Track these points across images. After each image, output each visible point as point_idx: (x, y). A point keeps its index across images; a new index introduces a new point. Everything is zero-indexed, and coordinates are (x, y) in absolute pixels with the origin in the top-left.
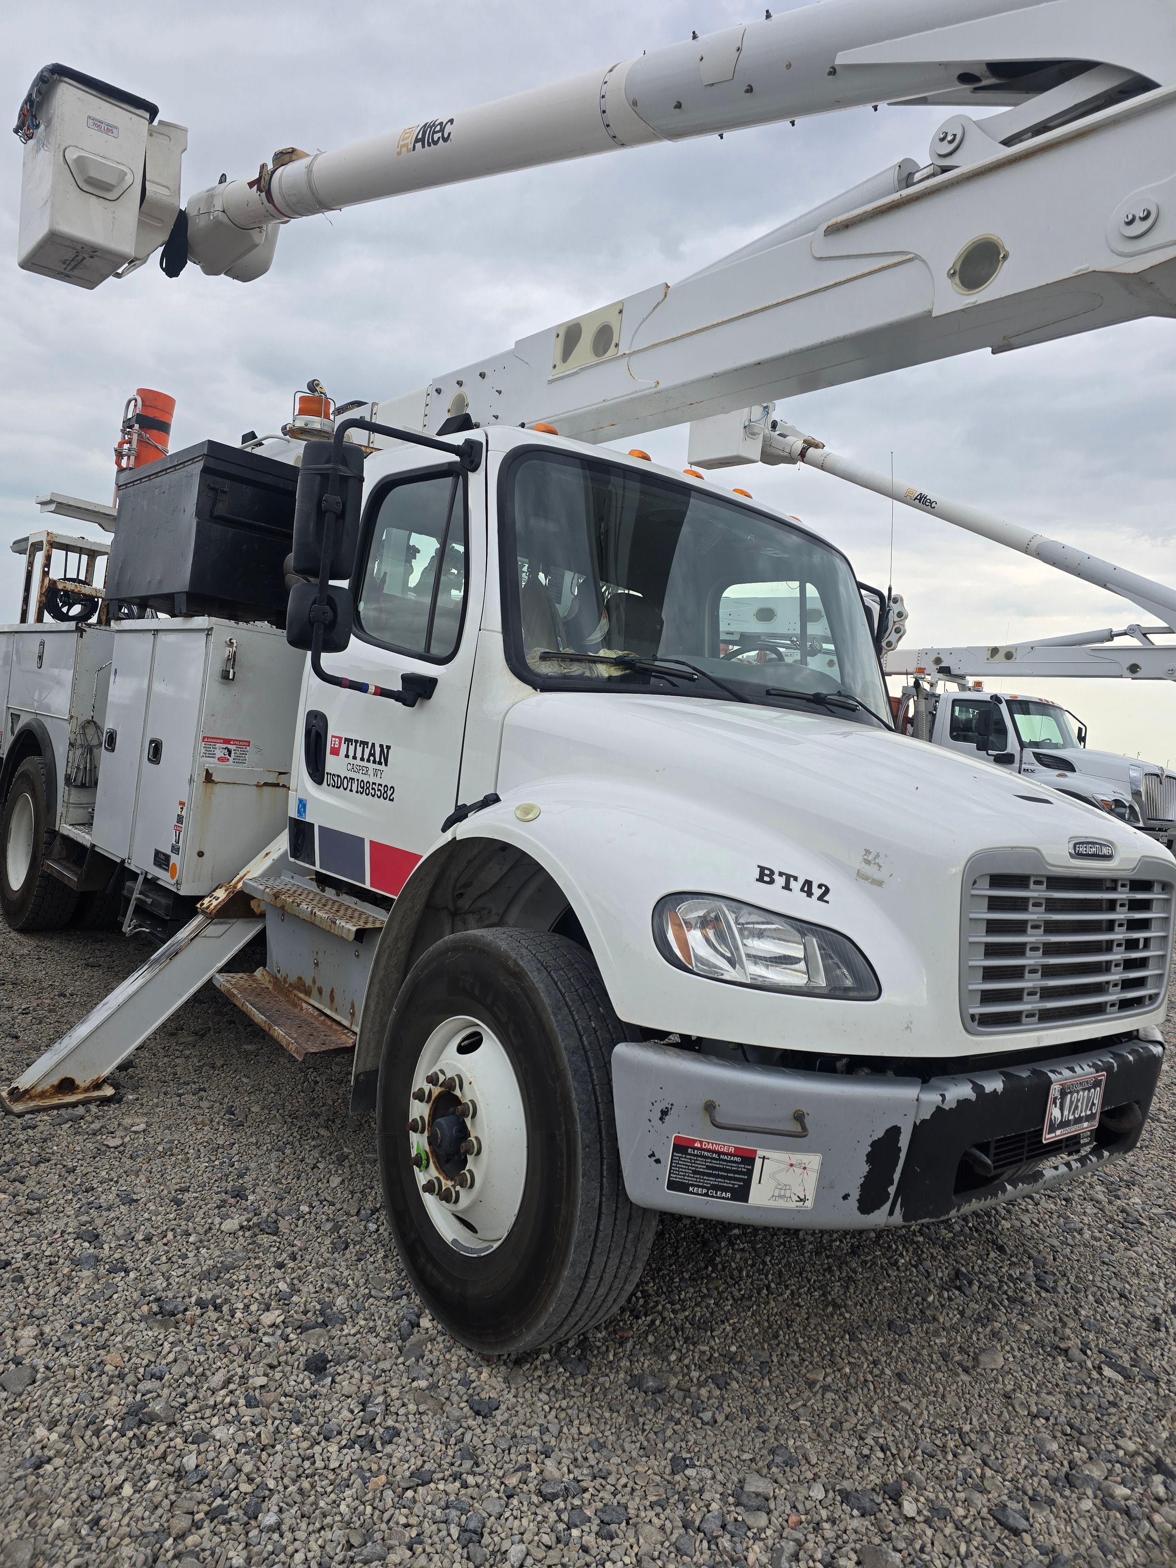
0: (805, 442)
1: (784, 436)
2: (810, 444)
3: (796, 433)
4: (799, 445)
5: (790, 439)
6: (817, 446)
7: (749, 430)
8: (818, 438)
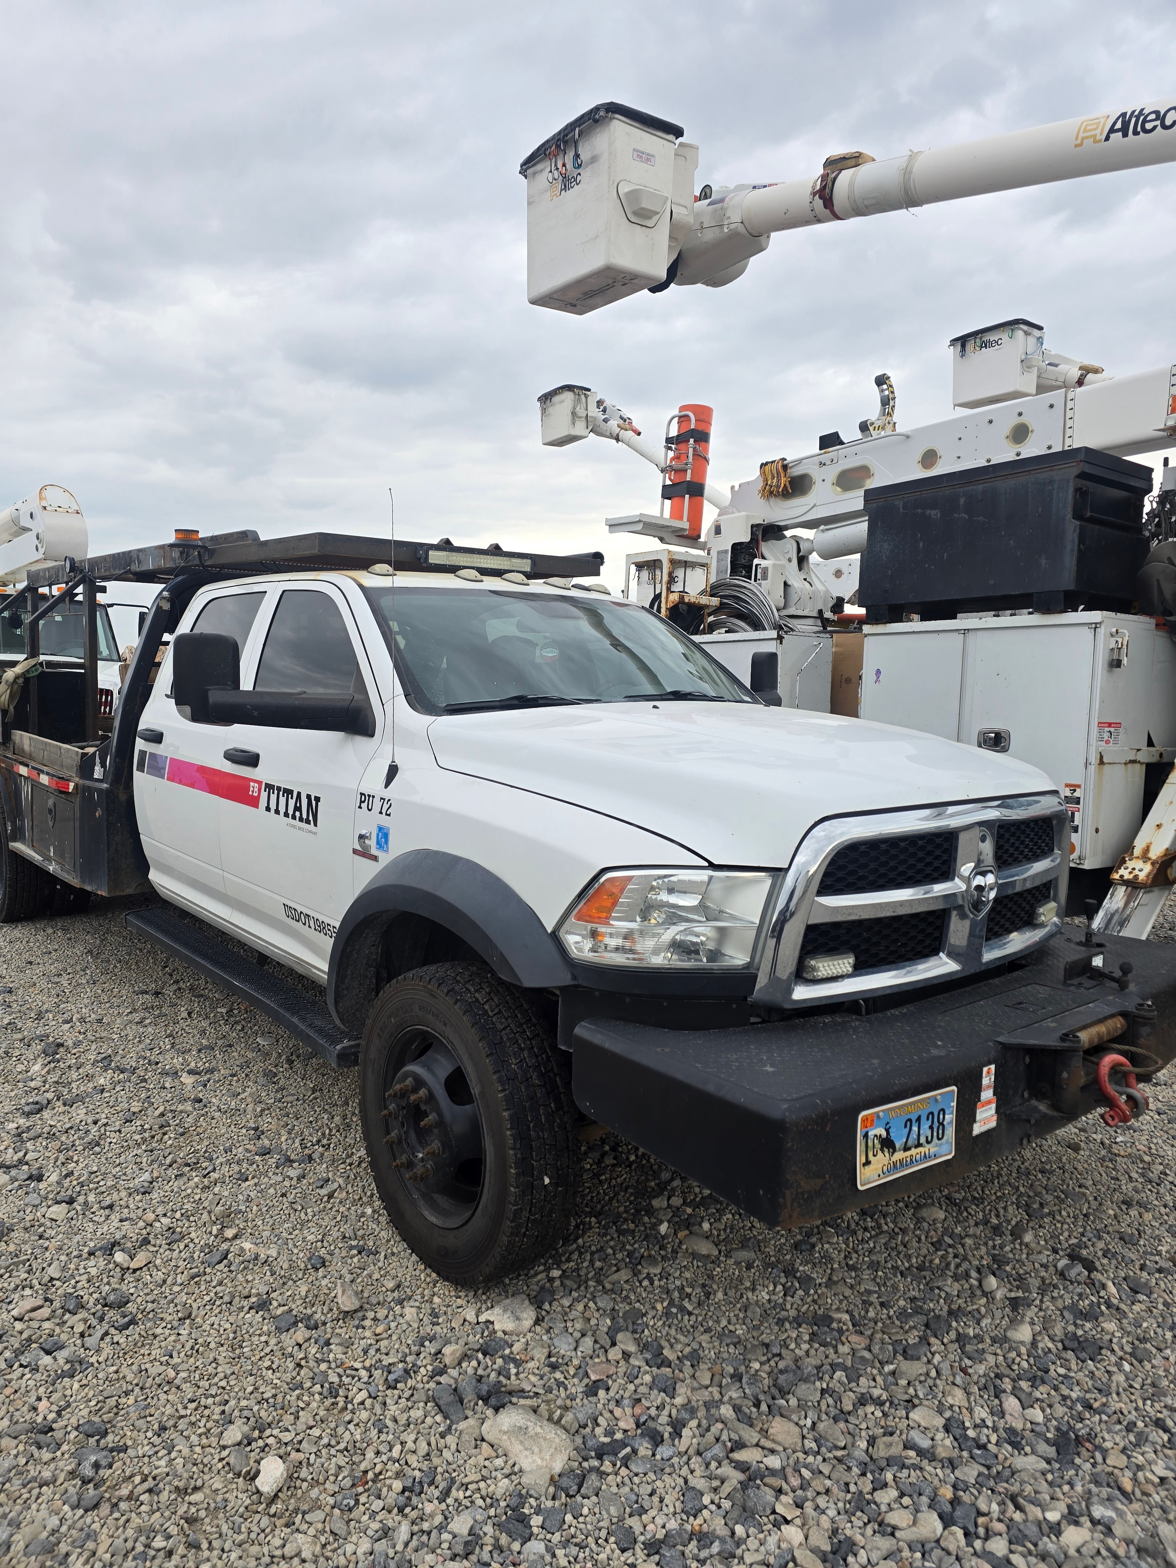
0: (1081, 368)
1: (1056, 365)
2: (1087, 370)
3: (1068, 361)
4: (1076, 374)
5: (1062, 367)
6: (1096, 371)
7: (1026, 363)
8: (1096, 364)
